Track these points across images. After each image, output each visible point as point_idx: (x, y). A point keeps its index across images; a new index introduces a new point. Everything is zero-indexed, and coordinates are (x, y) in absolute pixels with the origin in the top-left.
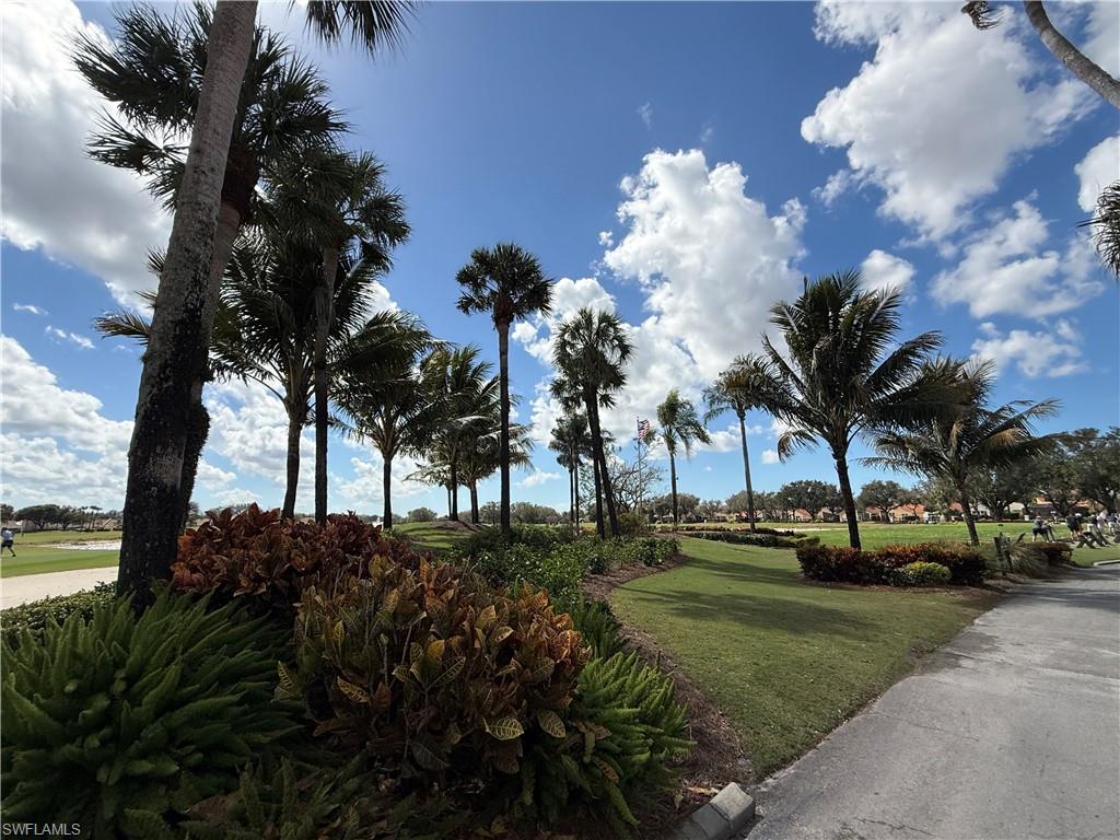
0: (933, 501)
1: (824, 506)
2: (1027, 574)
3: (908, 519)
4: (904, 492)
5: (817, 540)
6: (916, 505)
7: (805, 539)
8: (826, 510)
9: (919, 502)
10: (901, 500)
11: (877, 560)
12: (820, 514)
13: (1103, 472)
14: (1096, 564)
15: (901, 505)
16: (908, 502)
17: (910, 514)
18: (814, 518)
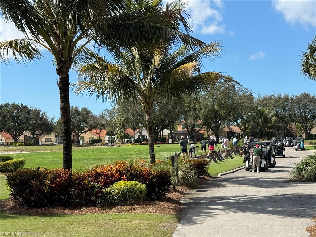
0: (114, 127)
1: (27, 129)
2: (187, 186)
3: (94, 142)
4: (94, 118)
5: (22, 163)
6: (101, 129)
7: (10, 161)
8: (27, 133)
9: (103, 127)
10: (91, 126)
11: (89, 182)
12: (22, 138)
13: (217, 107)
14: (219, 175)
15: (90, 130)
16: (95, 127)
17: (96, 138)
18: (16, 141)
